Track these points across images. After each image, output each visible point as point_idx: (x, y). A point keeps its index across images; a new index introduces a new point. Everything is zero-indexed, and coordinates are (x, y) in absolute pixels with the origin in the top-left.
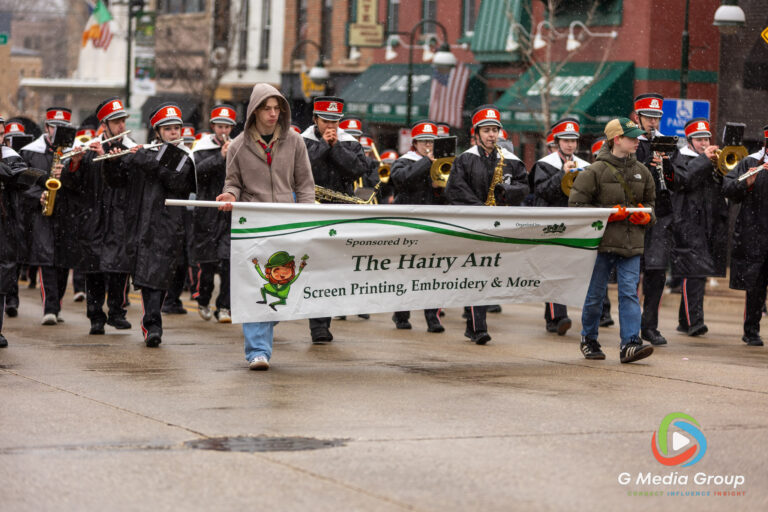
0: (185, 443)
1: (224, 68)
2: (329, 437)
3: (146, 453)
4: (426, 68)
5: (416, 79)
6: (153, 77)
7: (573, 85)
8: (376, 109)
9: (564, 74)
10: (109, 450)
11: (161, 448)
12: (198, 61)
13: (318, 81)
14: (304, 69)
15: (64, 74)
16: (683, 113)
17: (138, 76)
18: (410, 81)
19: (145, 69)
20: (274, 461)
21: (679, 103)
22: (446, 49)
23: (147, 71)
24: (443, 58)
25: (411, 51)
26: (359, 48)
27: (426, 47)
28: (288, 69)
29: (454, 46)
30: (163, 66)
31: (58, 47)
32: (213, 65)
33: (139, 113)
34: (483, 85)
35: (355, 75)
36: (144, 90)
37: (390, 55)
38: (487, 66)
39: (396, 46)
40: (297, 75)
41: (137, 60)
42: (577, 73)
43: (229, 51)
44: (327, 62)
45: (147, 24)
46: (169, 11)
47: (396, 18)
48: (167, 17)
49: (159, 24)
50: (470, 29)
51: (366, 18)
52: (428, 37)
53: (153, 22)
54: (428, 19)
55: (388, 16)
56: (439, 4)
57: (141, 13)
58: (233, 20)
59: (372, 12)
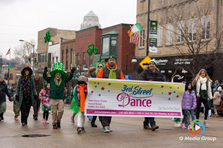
4: (84, 71)
5: (82, 73)
8: (75, 78)
16: (126, 78)
22: (87, 68)
24: (86, 69)
25: (81, 68)
27: (84, 68)
29: (88, 67)
30: (39, 71)
37: (78, 69)
39: (79, 67)
41: (35, 70)
43: (50, 68)
44: (67, 70)
45: (36, 64)
46: (40, 62)
47: (79, 63)
48: (40, 63)
49: (39, 64)
50: (91, 64)
51: (73, 63)
52: (84, 66)
53: (37, 64)
54: (84, 62)
55: (77, 63)
56: (86, 60)
57: (36, 62)
58: (51, 63)
59: (75, 62)
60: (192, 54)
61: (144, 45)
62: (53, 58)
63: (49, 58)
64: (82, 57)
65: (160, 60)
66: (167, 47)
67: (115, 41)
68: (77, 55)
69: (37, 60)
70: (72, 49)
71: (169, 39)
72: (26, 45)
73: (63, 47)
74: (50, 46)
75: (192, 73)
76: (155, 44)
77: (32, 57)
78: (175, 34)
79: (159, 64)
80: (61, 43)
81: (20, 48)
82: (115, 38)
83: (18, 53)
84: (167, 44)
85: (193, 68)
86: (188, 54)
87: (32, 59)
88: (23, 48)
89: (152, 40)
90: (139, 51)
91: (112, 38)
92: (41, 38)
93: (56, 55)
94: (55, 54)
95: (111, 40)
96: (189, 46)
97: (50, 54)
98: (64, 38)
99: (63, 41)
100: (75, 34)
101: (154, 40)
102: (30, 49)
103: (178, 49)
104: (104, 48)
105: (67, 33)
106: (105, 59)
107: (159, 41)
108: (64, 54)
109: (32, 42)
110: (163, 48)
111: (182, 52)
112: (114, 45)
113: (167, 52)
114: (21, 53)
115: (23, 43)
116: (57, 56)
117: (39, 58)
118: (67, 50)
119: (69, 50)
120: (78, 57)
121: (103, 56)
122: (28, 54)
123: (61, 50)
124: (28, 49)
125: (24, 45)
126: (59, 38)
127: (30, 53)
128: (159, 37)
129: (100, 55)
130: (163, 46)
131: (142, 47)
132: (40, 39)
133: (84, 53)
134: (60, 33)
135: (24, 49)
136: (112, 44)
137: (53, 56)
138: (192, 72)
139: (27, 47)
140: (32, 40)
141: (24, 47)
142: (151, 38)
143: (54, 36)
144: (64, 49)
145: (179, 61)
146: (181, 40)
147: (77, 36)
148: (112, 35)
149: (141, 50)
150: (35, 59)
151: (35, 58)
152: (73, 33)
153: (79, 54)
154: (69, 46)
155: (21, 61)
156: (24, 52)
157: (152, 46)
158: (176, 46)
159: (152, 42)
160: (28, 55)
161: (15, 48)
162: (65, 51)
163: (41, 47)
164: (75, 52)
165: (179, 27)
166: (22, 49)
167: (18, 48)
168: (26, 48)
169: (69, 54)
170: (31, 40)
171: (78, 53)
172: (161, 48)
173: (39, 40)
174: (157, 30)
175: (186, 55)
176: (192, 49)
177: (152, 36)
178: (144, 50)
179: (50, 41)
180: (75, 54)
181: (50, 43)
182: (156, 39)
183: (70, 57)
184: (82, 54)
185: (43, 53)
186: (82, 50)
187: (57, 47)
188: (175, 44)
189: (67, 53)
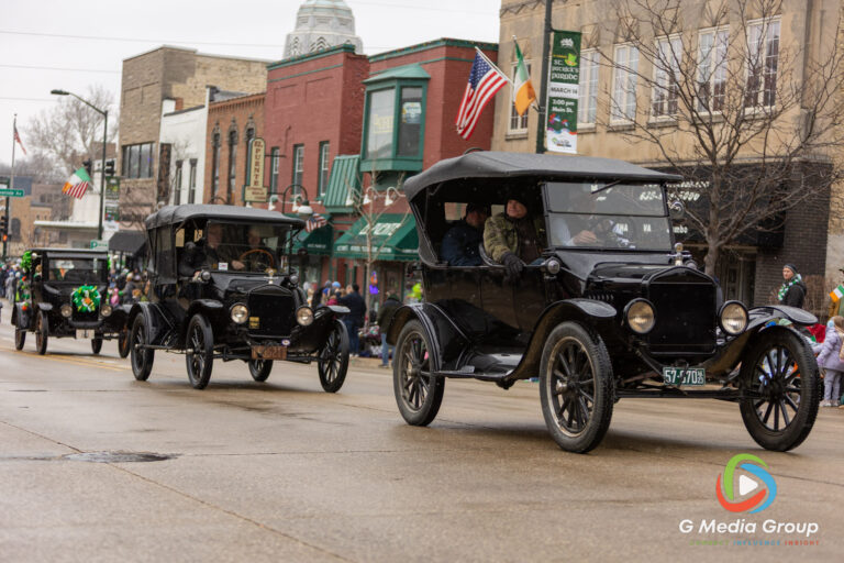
2: (168, 453)
3: (31, 462)
6: (118, 220)
7: (388, 229)
9: (383, 221)
12: (148, 210)
15: (65, 218)
17: (108, 219)
19: (112, 214)
20: (121, 469)
22: (307, 204)
23: (116, 216)
24: (303, 209)
26: (251, 203)
27: (295, 203)
29: (312, 202)
30: (124, 212)
31: (64, 200)
33: (107, 243)
34: (331, 228)
36: (111, 229)
37: (271, 207)
38: (333, 216)
39: (275, 202)
41: (107, 208)
42: (391, 221)
45: (113, 185)
46: (129, 177)
47: (276, 184)
48: (127, 180)
49: (122, 185)
50: (324, 191)
51: (256, 183)
52: (296, 196)
53: (118, 184)
54: (296, 184)
55: (271, 183)
56: (305, 176)
57: (112, 177)
58: (170, 182)
59: (260, 179)
60: (709, 163)
61: (525, 124)
62: (179, 164)
63: (161, 162)
64: (290, 161)
66: (614, 131)
67: (418, 105)
68: (271, 155)
69: (117, 167)
70: (250, 130)
71: (625, 103)
72: (74, 110)
73: (218, 124)
74: (165, 115)
75: (706, 234)
76: (569, 121)
77: (97, 158)
78: (647, 84)
80: (210, 105)
81: (53, 122)
82: (418, 93)
83: (43, 139)
84: (614, 122)
85: (712, 215)
86: (693, 164)
87: (97, 164)
88: (64, 123)
89: (558, 106)
90: (508, 145)
91: (407, 93)
92: (135, 86)
93: (188, 150)
94: (186, 146)
95: (400, 102)
96: (698, 133)
97: (166, 149)
98: (221, 86)
99: (218, 98)
100: (266, 72)
101: (568, 104)
102: (90, 125)
103: (658, 142)
104: (373, 132)
105: (232, 69)
106: (377, 172)
107: (586, 110)
108: (219, 149)
109: (98, 100)
110: (599, 136)
111: (672, 156)
112: (413, 121)
114: (56, 141)
115: (65, 104)
116: (194, 157)
117: (123, 162)
118: (232, 134)
119: (242, 135)
120: (272, 161)
121: (371, 161)
122: (81, 145)
123: (208, 135)
124: (83, 126)
125: (69, 110)
126: (203, 88)
127: (88, 142)
128: (587, 96)
129: (357, 156)
130: (599, 128)
131: (520, 131)
132: (132, 90)
133: (296, 146)
134: (205, 68)
135: (68, 126)
136: (404, 116)
137: (178, 155)
138: (706, 229)
139: (80, 119)
140: (98, 93)
141: (68, 117)
142: (557, 98)
143: (181, 79)
144: (219, 131)
146: (666, 106)
147: (270, 82)
148: (405, 82)
149: (515, 143)
150: (108, 164)
151: (108, 160)
152: (256, 69)
153: (278, 152)
154: (242, 119)
155: (54, 173)
156: (65, 138)
157: (557, 128)
158: (650, 131)
159: (557, 114)
160: (80, 147)
162: (224, 138)
163: (133, 118)
164: (262, 143)
165: (662, 57)
166: (58, 125)
167: (45, 120)
168: (76, 122)
169: (239, 151)
170: (95, 92)
171: (274, 145)
172: (592, 137)
173: (125, 91)
174: (578, 66)
175: (687, 167)
176: (708, 143)
177: (558, 90)
178: (525, 142)
179: (167, 97)
180: (262, 149)
181: (169, 106)
182: (572, 104)
183: (244, 159)
184: (291, 149)
185: (139, 141)
186: (290, 136)
187: (195, 121)
188: (644, 124)
189: (231, 144)
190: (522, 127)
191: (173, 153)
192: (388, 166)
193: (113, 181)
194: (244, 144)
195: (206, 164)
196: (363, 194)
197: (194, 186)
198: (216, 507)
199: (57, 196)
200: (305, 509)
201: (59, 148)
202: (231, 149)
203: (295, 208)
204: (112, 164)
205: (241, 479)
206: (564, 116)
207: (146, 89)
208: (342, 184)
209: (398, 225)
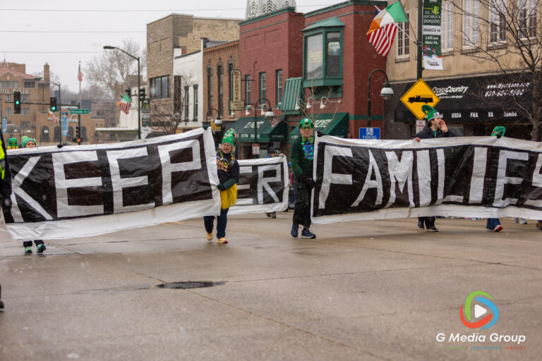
0: (157, 286)
1: (179, 121)
2: (218, 281)
3: (138, 291)
4: (263, 118)
5: (258, 123)
6: (149, 126)
7: (323, 123)
9: (319, 119)
10: (123, 291)
11: (145, 289)
12: (168, 119)
13: (217, 125)
14: (212, 120)
15: (114, 125)
16: (369, 133)
17: (143, 125)
18: (256, 124)
19: (146, 122)
20: (193, 293)
21: (367, 129)
22: (270, 110)
23: (147, 123)
24: (268, 114)
25: (256, 112)
26: (234, 111)
27: (262, 109)
28: (205, 121)
29: (273, 109)
30: (154, 121)
32: (175, 120)
34: (286, 124)
35: (234, 122)
36: (146, 131)
37: (247, 113)
38: (287, 117)
39: (249, 110)
40: (210, 123)
41: (143, 119)
42: (325, 118)
43: (181, 113)
44: (221, 117)
45: (146, 104)
46: (155, 98)
47: (249, 98)
48: (154, 100)
49: (151, 104)
50: (280, 102)
51: (237, 98)
52: (262, 105)
53: (149, 103)
54: (262, 98)
55: (246, 97)
56: (267, 92)
57: (144, 99)
58: (182, 100)
59: (239, 96)
60: (530, 71)
61: (407, 52)
62: (187, 88)
63: (175, 88)
64: (258, 84)
65: (450, 87)
66: (465, 54)
67: (337, 43)
68: (245, 80)
69: (147, 92)
70: (230, 65)
71: (472, 35)
73: (210, 62)
74: (176, 58)
75: (531, 118)
76: (436, 49)
77: (134, 87)
79: (447, 97)
80: (204, 50)
81: (102, 64)
82: (338, 35)
83: (96, 75)
84: (465, 48)
85: (534, 105)
86: (519, 72)
87: (135, 90)
88: (109, 65)
89: (429, 40)
90: (397, 65)
91: (330, 36)
92: (156, 40)
93: (192, 80)
94: (191, 77)
95: (326, 42)
96: (522, 54)
97: (178, 79)
98: (211, 38)
100: (239, 27)
101: (435, 38)
102: (125, 65)
103: (496, 61)
104: (310, 62)
105: (216, 26)
106: (314, 88)
107: (446, 40)
108: (212, 78)
109: (129, 48)
110: (456, 57)
111: (504, 68)
112: (335, 54)
113: (465, 67)
114: (105, 76)
116: (196, 83)
117: (151, 88)
118: (219, 68)
119: (225, 67)
120: (246, 83)
121: (310, 80)
122: (121, 78)
123: (203, 70)
124: (121, 66)
125: (111, 56)
126: (199, 40)
127: (125, 75)
128: (446, 32)
129: (301, 78)
130: (456, 52)
131: (404, 56)
132: (153, 43)
133: (260, 74)
134: (199, 26)
135: (112, 66)
136: (329, 51)
137: (186, 83)
138: (530, 115)
139: (119, 61)
140: (129, 44)
141: (111, 60)
142: (428, 36)
143: (185, 35)
144: (211, 66)
145: (497, 90)
146: (498, 36)
147: (241, 33)
148: (328, 29)
149: (401, 64)
150: (141, 90)
151: (142, 87)
152: (231, 25)
153: (249, 78)
154: (225, 58)
155: (104, 96)
156: (110, 74)
157: (429, 54)
158: (489, 53)
159: (430, 46)
160: (120, 79)
161: (89, 64)
162: (214, 70)
163: (156, 61)
164: (239, 73)
165: (496, 6)
166: (106, 66)
167: (97, 64)
168: (116, 63)
169: (225, 78)
170: (127, 43)
171: (246, 74)
172: (451, 57)
173: (149, 43)
174: (440, 14)
175: (514, 74)
176: (529, 59)
177: (429, 30)
178: (408, 63)
179: (176, 46)
180: (239, 76)
181: (178, 52)
182: (437, 38)
183: (228, 84)
184: (258, 76)
185: (159, 75)
186: (257, 67)
187: (194, 60)
188: (485, 49)
189: (219, 73)
190: (405, 54)
191: (183, 82)
192: (321, 84)
193: (146, 102)
194: (228, 74)
195: (204, 88)
196: (307, 102)
197: (197, 102)
198: (259, 316)
199: (107, 111)
200: (314, 315)
201: (107, 80)
202: (219, 77)
203: (263, 113)
204: (143, 90)
205: (268, 296)
206: (432, 46)
207: (163, 42)
208: (292, 95)
209: (329, 121)
